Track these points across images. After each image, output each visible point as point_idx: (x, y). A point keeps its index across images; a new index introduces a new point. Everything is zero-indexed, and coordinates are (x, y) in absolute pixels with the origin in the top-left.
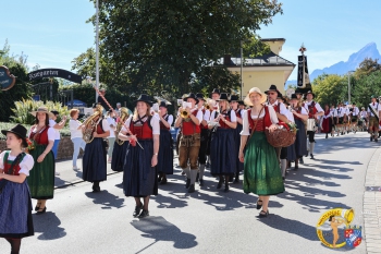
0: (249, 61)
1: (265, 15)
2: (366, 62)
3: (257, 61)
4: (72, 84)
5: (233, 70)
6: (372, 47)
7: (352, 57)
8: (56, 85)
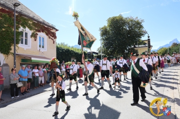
0: (140, 46)
1: (143, 35)
2: (174, 43)
3: (142, 46)
4: (96, 55)
5: (136, 49)
6: (176, 39)
7: (170, 42)
8: (93, 55)
